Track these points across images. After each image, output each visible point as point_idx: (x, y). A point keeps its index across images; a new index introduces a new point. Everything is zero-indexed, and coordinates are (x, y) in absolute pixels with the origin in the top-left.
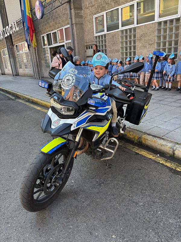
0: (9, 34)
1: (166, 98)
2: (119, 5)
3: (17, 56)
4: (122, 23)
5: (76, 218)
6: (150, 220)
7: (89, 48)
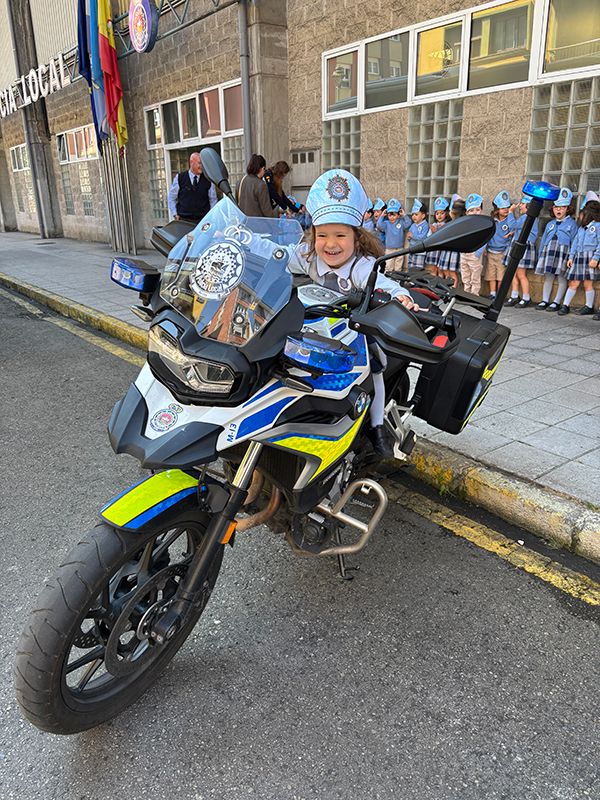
0: (35, 98)
1: (554, 343)
2: (412, 21)
3: (60, 173)
4: (417, 83)
5: (219, 764)
6: (485, 787)
7: (303, 161)
